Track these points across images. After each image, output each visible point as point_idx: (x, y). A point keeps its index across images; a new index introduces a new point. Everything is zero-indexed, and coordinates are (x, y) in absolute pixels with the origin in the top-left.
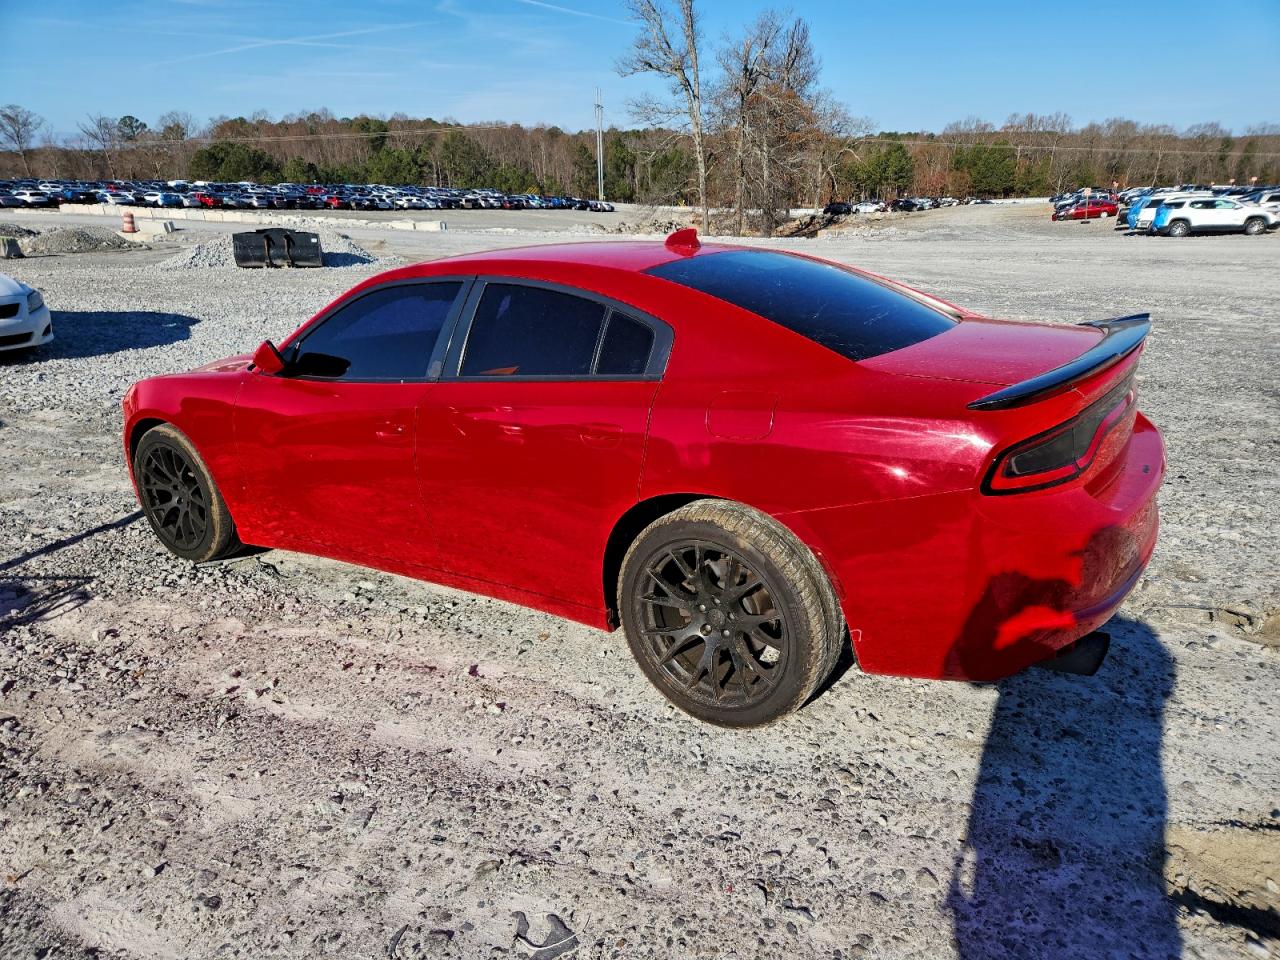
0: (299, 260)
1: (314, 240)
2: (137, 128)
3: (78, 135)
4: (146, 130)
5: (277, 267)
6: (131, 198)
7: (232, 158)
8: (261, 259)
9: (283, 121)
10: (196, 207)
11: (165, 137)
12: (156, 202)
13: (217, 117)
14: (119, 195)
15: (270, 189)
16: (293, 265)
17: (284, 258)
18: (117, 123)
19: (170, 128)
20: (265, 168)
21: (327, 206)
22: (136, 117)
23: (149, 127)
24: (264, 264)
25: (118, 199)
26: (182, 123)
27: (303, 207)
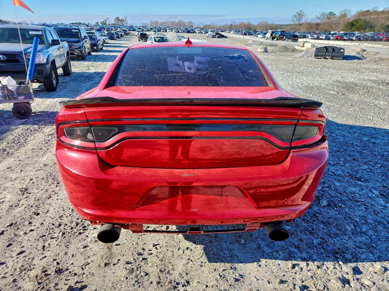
0: (334, 57)
1: (342, 51)
2: (332, 15)
3: (314, 18)
4: (335, 16)
5: (326, 59)
6: (316, 37)
7: (359, 24)
8: (322, 56)
9: (383, 10)
10: (334, 40)
11: (340, 18)
12: (323, 38)
13: (359, 10)
14: (313, 36)
15: (364, 34)
16: (332, 58)
17: (329, 56)
18: (327, 14)
19: (343, 15)
20: (369, 27)
21: (381, 40)
22: (333, 12)
23: (336, 15)
24: (322, 58)
25: (312, 37)
26: (347, 12)
27: (371, 40)
